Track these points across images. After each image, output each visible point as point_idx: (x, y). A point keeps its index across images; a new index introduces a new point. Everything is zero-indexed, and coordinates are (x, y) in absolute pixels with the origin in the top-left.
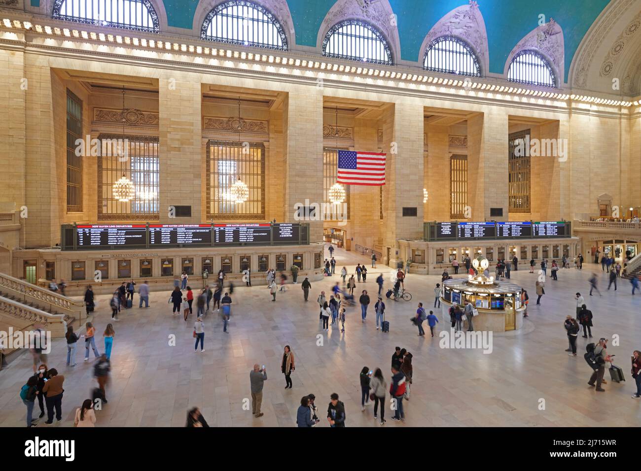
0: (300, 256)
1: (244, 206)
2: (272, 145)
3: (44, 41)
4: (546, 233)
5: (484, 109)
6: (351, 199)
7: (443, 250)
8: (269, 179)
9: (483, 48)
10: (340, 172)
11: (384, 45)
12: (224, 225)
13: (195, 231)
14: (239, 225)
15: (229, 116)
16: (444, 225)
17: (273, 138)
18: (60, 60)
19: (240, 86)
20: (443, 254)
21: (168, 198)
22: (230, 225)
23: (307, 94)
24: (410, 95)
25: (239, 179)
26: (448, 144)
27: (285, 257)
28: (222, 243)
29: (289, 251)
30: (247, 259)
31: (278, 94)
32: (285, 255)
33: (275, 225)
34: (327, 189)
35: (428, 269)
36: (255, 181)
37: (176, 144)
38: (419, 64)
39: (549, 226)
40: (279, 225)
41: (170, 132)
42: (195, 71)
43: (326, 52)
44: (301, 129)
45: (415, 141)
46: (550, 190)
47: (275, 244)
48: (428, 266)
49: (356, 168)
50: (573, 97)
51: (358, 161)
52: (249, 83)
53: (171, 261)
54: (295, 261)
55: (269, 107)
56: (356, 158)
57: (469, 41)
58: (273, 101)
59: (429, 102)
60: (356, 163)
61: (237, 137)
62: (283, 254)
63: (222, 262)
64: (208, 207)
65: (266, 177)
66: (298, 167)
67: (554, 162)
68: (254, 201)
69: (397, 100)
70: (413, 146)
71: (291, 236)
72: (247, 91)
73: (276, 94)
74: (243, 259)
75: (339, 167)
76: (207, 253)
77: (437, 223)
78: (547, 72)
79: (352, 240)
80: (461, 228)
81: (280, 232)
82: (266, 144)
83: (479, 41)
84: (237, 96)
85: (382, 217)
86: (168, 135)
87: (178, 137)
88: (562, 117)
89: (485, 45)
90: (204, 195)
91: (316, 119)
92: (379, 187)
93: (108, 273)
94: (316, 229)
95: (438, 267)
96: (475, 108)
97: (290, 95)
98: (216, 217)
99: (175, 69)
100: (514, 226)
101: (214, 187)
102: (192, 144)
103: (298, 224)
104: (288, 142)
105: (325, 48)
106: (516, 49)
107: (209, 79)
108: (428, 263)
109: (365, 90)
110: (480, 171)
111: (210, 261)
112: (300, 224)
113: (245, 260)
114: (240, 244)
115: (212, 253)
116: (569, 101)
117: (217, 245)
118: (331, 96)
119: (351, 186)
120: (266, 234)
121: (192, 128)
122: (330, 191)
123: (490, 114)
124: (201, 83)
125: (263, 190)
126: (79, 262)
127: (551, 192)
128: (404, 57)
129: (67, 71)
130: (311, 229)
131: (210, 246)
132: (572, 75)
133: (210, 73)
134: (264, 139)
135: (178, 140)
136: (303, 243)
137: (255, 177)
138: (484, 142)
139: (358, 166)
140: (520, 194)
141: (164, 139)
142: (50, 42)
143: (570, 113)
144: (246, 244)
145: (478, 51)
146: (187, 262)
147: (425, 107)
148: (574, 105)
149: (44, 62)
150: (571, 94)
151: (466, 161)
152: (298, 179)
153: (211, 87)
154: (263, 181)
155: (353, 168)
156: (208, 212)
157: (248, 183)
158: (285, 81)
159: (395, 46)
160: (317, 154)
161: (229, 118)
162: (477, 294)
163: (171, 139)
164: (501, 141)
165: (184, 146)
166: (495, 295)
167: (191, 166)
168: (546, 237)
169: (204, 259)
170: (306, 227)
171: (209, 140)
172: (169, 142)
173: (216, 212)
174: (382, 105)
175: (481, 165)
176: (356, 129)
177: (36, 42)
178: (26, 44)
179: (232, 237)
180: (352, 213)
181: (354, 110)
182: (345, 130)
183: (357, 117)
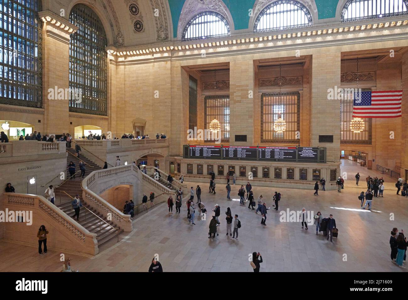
0: (318, 171)
2: (305, 92)
3: (178, 53)
6: (372, 128)
8: (302, 116)
10: (355, 109)
12: (265, 147)
14: (274, 148)
17: (306, 87)
18: (185, 61)
19: (277, 57)
21: (234, 131)
22: (269, 148)
23: (328, 53)
27: (307, 171)
28: (264, 158)
29: (310, 167)
30: (279, 170)
31: (305, 57)
32: (307, 169)
33: (299, 148)
34: (344, 122)
37: (238, 99)
40: (302, 148)
41: (235, 92)
42: (250, 53)
44: (322, 79)
47: (299, 161)
49: (371, 105)
51: (372, 98)
52: (284, 54)
53: (233, 167)
54: (314, 174)
55: (303, 66)
56: (371, 97)
58: (305, 62)
60: (371, 100)
62: (305, 168)
63: (263, 170)
64: (262, 135)
65: (301, 114)
66: (319, 107)
68: (292, 131)
72: (283, 59)
73: (304, 58)
74: (276, 170)
75: (354, 105)
76: (254, 164)
82: (301, 92)
86: (235, 94)
87: (240, 94)
91: (335, 70)
93: (203, 172)
94: (333, 152)
97: (313, 57)
99: (238, 54)
101: (265, 122)
103: (317, 148)
105: (344, 16)
107: (258, 56)
112: (319, 148)
114: (275, 160)
115: (257, 164)
117: (260, 160)
118: (349, 51)
122: (351, 123)
124: (254, 60)
125: (298, 124)
126: (190, 164)
129: (188, 67)
130: (327, 151)
131: (256, 160)
133: (259, 52)
134: (299, 89)
135: (240, 96)
136: (321, 162)
137: (293, 115)
139: (372, 103)
141: (233, 96)
142: (181, 54)
144: (279, 160)
146: (242, 169)
149: (179, 64)
152: (319, 115)
153: (259, 61)
154: (298, 117)
155: (368, 105)
158: (310, 48)
163: (236, 96)
165: (243, 100)
167: (247, 111)
170: (324, 150)
171: (263, 93)
172: (235, 98)
174: (401, 49)
176: (378, 72)
177: (175, 55)
178: (171, 57)
179: (270, 155)
180: (373, 140)
181: (376, 58)
182: (367, 74)
183: (379, 62)
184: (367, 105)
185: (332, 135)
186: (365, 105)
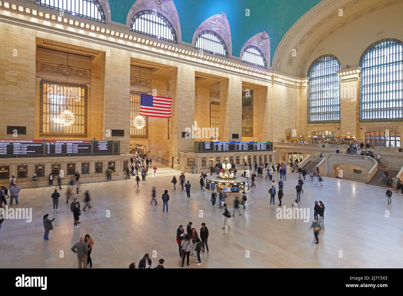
0: (113, 163)
1: (71, 128)
2: (93, 86)
4: (261, 148)
5: (229, 76)
6: (149, 126)
7: (205, 158)
8: (90, 110)
9: (229, 41)
10: (142, 108)
11: (171, 30)
12: (55, 141)
13: (29, 145)
14: (66, 142)
15: (59, 64)
16: (206, 143)
17: (94, 82)
19: (68, 43)
20: (206, 161)
22: (60, 141)
24: (187, 63)
25: (67, 109)
26: (209, 95)
27: (102, 164)
28: (53, 153)
29: (105, 159)
30: (73, 165)
31: (98, 52)
32: (102, 162)
33: (94, 141)
34: (133, 119)
35: (197, 170)
36: (80, 111)
37: (13, 80)
38: (193, 45)
39: (262, 144)
40: (97, 141)
42: (31, 27)
43: (133, 29)
44: (115, 78)
45: (189, 92)
46: (263, 125)
47: (95, 155)
48: (197, 168)
49: (152, 106)
50: (274, 74)
51: (154, 101)
52: (75, 42)
54: (109, 166)
55: (91, 60)
57: (221, 36)
58: (94, 57)
59: (198, 69)
60: (153, 103)
61: (66, 79)
62: (100, 162)
63: (67, 167)
64: (41, 128)
65: (88, 108)
66: (112, 103)
67: (265, 109)
68: (78, 125)
69: (179, 65)
70: (188, 95)
71: (107, 149)
72: (74, 47)
73: (96, 52)
74: (69, 165)
75: (141, 105)
76: (40, 161)
77: (202, 142)
78: (262, 59)
79: (149, 152)
80: (216, 145)
81: (98, 146)
82: (88, 85)
83: (227, 37)
84: (66, 50)
85: (169, 138)
87: (15, 75)
88: (269, 85)
89: (230, 39)
90: (38, 119)
91: (125, 72)
92: (167, 118)
94: (124, 145)
95: (203, 169)
96: (224, 75)
98: (48, 135)
99: (12, 23)
100: (244, 144)
101: (46, 113)
102: (27, 81)
103: (112, 142)
104: (105, 86)
105: (132, 26)
106: (246, 44)
107: (43, 35)
108: (197, 166)
109: (159, 57)
110: (227, 112)
111: (42, 167)
112: (113, 141)
113: (71, 166)
114: (67, 155)
116: (273, 77)
117: (48, 156)
118: (136, 58)
119: (149, 117)
120: (87, 148)
121: (27, 69)
122: (135, 120)
123: (232, 79)
124: (36, 37)
125: (86, 117)
127: (264, 126)
128: (183, 40)
130: (121, 144)
131: (42, 156)
132: (274, 62)
133: (44, 31)
134: (87, 82)
135: (15, 77)
136: (115, 154)
137: (80, 108)
138: (229, 95)
140: (248, 126)
143: (273, 83)
144: (72, 155)
145: (226, 42)
147: (196, 72)
148: (275, 79)
150: (273, 73)
151: (219, 106)
152: (112, 111)
153: (44, 41)
154: (86, 111)
155: (151, 106)
156: (41, 132)
157: (74, 112)
158: (104, 44)
159: (178, 32)
160: (126, 95)
161: (60, 65)
162: (224, 184)
163: (9, 76)
164: (238, 96)
165: (20, 82)
166: (234, 184)
167: (26, 97)
168: (261, 151)
169: (37, 166)
170: (118, 144)
171: (42, 79)
172: (7, 78)
173: (48, 131)
174: (170, 67)
175: (227, 108)
176: (153, 81)
179: (61, 150)
180: (149, 135)
181: (151, 69)
182: (145, 81)
183: (153, 73)
184: (146, 106)
185: (123, 129)
186: (145, 106)
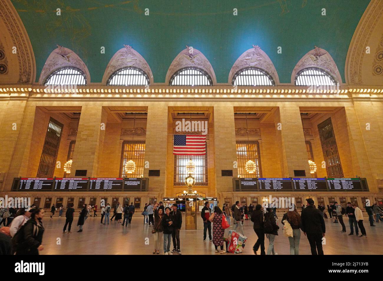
3: (36, 95)
5: (279, 104)
7: (246, 198)
9: (272, 69)
10: (175, 148)
12: (96, 179)
14: (104, 179)
18: (41, 102)
19: (122, 106)
20: (246, 201)
21: (76, 166)
22: (99, 179)
23: (159, 106)
24: (224, 101)
29: (132, 195)
33: (126, 179)
37: (85, 137)
38: (228, 83)
40: (128, 179)
41: (83, 131)
42: (100, 101)
44: (154, 125)
45: (228, 127)
49: (186, 145)
50: (351, 90)
51: (187, 140)
52: (127, 104)
56: (186, 139)
57: (263, 68)
59: (237, 104)
60: (186, 142)
61: (139, 138)
67: (348, 136)
69: (215, 105)
70: (227, 131)
75: (174, 145)
76: (82, 195)
78: (328, 79)
80: (262, 182)
83: (269, 67)
86: (82, 133)
87: (86, 133)
88: (346, 105)
96: (272, 104)
97: (149, 108)
99: (90, 101)
100: (309, 181)
102: (93, 136)
103: (140, 179)
106: (297, 68)
107: (106, 104)
109: (194, 101)
111: (83, 200)
112: (142, 178)
115: (85, 195)
116: (349, 94)
118: (173, 106)
120: (120, 184)
121: (94, 128)
123: (284, 107)
124: (103, 107)
127: (352, 158)
128: (218, 81)
129: (45, 108)
132: (348, 77)
133: (107, 101)
135: (86, 135)
139: (187, 143)
141: (79, 135)
142: (39, 96)
143: (353, 102)
145: (270, 72)
146: (69, 200)
147: (234, 107)
148: (354, 96)
149: (34, 104)
150: (348, 89)
153: (110, 109)
155: (184, 145)
158: (147, 101)
159: (212, 76)
160: (163, 139)
163: (83, 135)
164: (296, 124)
165: (89, 138)
167: (90, 148)
170: (145, 181)
171: (124, 141)
172: (81, 136)
175: (283, 140)
177: (33, 96)
178: (28, 98)
179: (100, 186)
185: (159, 169)
